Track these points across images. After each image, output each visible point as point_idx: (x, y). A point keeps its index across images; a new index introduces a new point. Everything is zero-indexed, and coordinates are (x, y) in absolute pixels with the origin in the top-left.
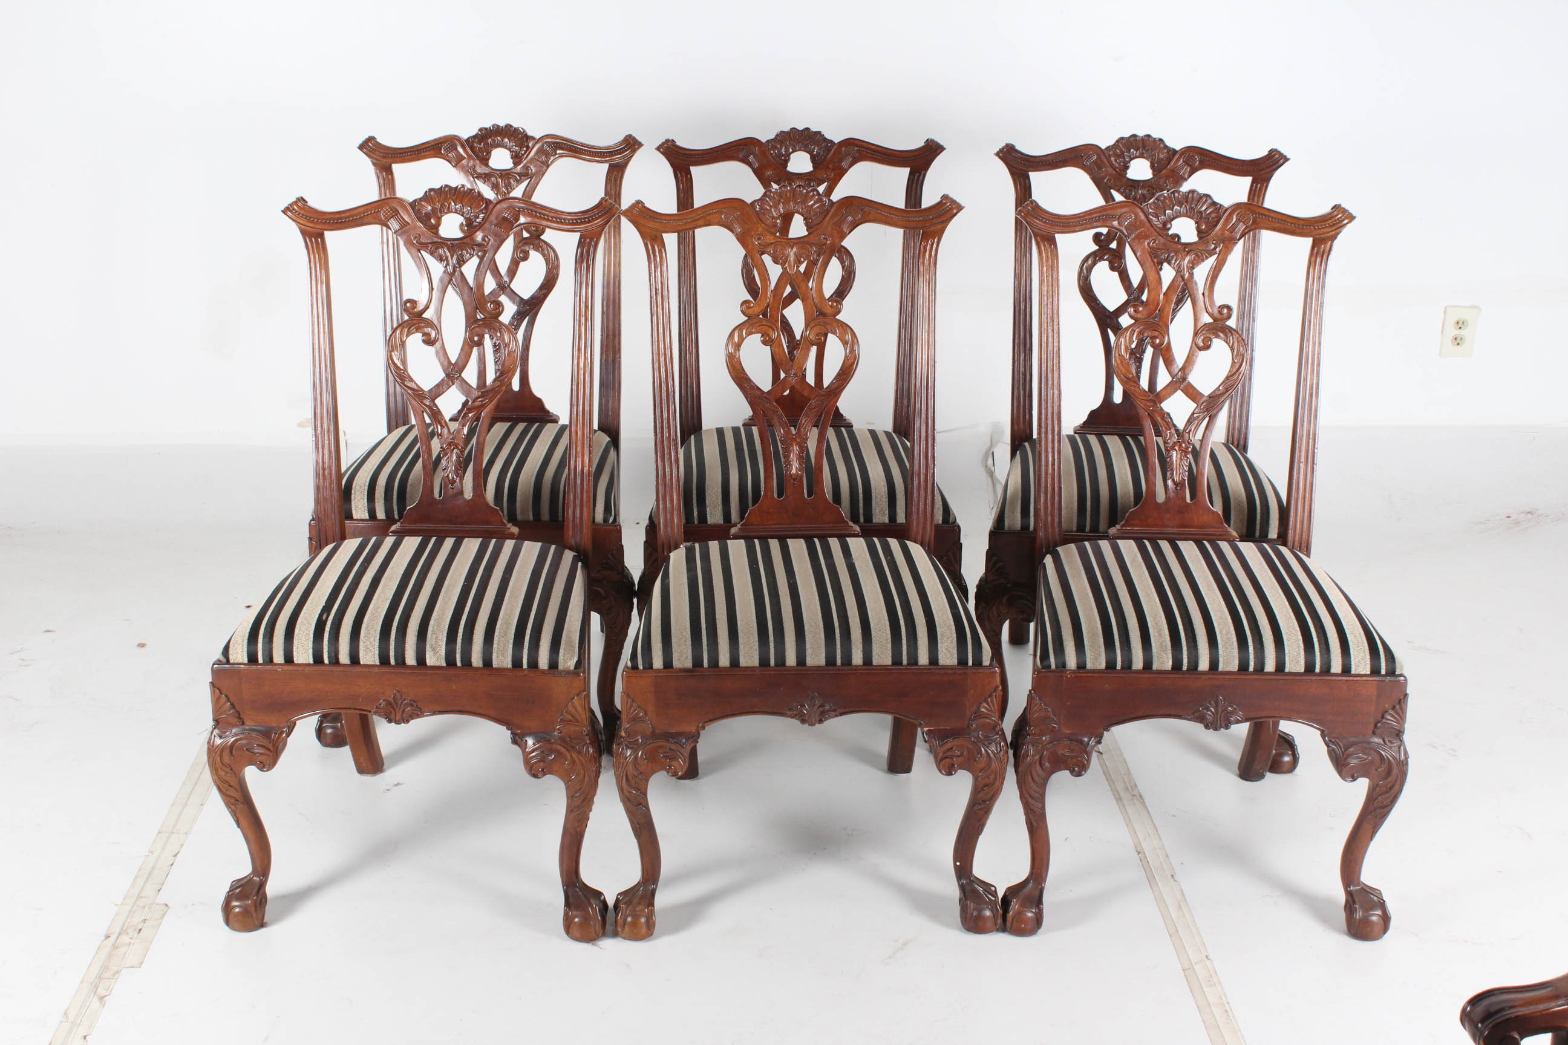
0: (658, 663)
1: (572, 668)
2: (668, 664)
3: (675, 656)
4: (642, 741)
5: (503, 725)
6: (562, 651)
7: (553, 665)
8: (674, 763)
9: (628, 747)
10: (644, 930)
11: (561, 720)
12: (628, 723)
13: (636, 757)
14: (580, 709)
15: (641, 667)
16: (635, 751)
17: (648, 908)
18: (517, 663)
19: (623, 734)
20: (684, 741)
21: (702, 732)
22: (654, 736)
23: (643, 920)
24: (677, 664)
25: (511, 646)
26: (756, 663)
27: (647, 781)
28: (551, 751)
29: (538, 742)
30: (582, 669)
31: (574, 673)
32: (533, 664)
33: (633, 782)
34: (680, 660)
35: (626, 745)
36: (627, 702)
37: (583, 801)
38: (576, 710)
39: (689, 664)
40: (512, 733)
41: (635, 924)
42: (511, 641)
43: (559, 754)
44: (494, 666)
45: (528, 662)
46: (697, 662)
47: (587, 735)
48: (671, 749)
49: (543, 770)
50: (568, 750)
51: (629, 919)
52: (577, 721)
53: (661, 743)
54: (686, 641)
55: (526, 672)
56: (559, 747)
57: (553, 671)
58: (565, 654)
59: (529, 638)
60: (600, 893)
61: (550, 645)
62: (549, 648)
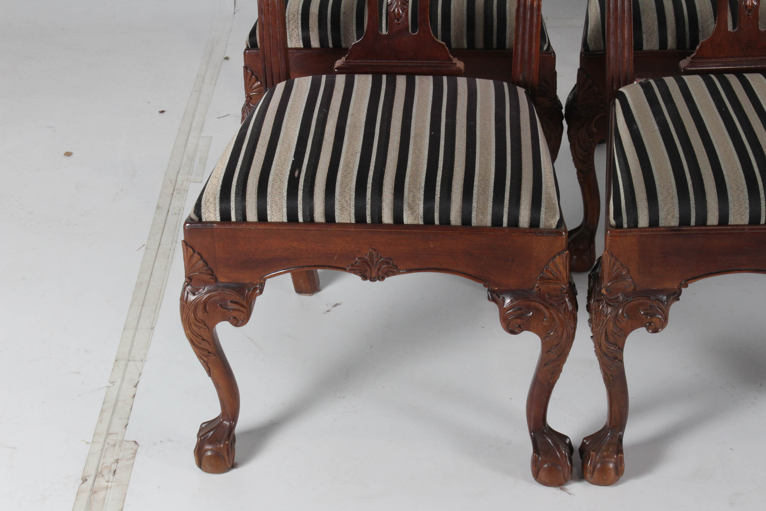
0: (643, 221)
1: (554, 226)
2: (654, 221)
3: (662, 214)
4: (623, 299)
5: (481, 283)
6: (543, 209)
7: (535, 222)
8: (654, 320)
9: (608, 305)
10: (613, 473)
11: (540, 278)
12: (610, 281)
13: (617, 315)
14: (561, 268)
15: (625, 226)
16: (616, 309)
17: (617, 455)
18: (497, 221)
19: (604, 291)
20: (665, 298)
21: (684, 290)
22: (636, 293)
23: (611, 465)
24: (662, 223)
25: (490, 204)
26: (746, 221)
27: (626, 336)
28: (529, 309)
29: (516, 300)
30: (563, 228)
31: (556, 233)
32: (514, 222)
33: (611, 339)
34: (666, 218)
35: (606, 303)
36: (610, 261)
37: (558, 356)
38: (557, 269)
39: (675, 222)
40: (489, 290)
41: (604, 470)
42: (491, 199)
43: (537, 311)
44: (473, 225)
45: (509, 221)
46: (684, 220)
47: (566, 293)
48: (651, 306)
49: (519, 326)
50: (547, 308)
51: (599, 466)
52: (557, 279)
53: (641, 301)
54: (672, 198)
55: (507, 231)
56: (537, 304)
57: (534, 230)
58: (546, 213)
59: (508, 196)
60: (566, 437)
61: (531, 203)
62: (530, 206)
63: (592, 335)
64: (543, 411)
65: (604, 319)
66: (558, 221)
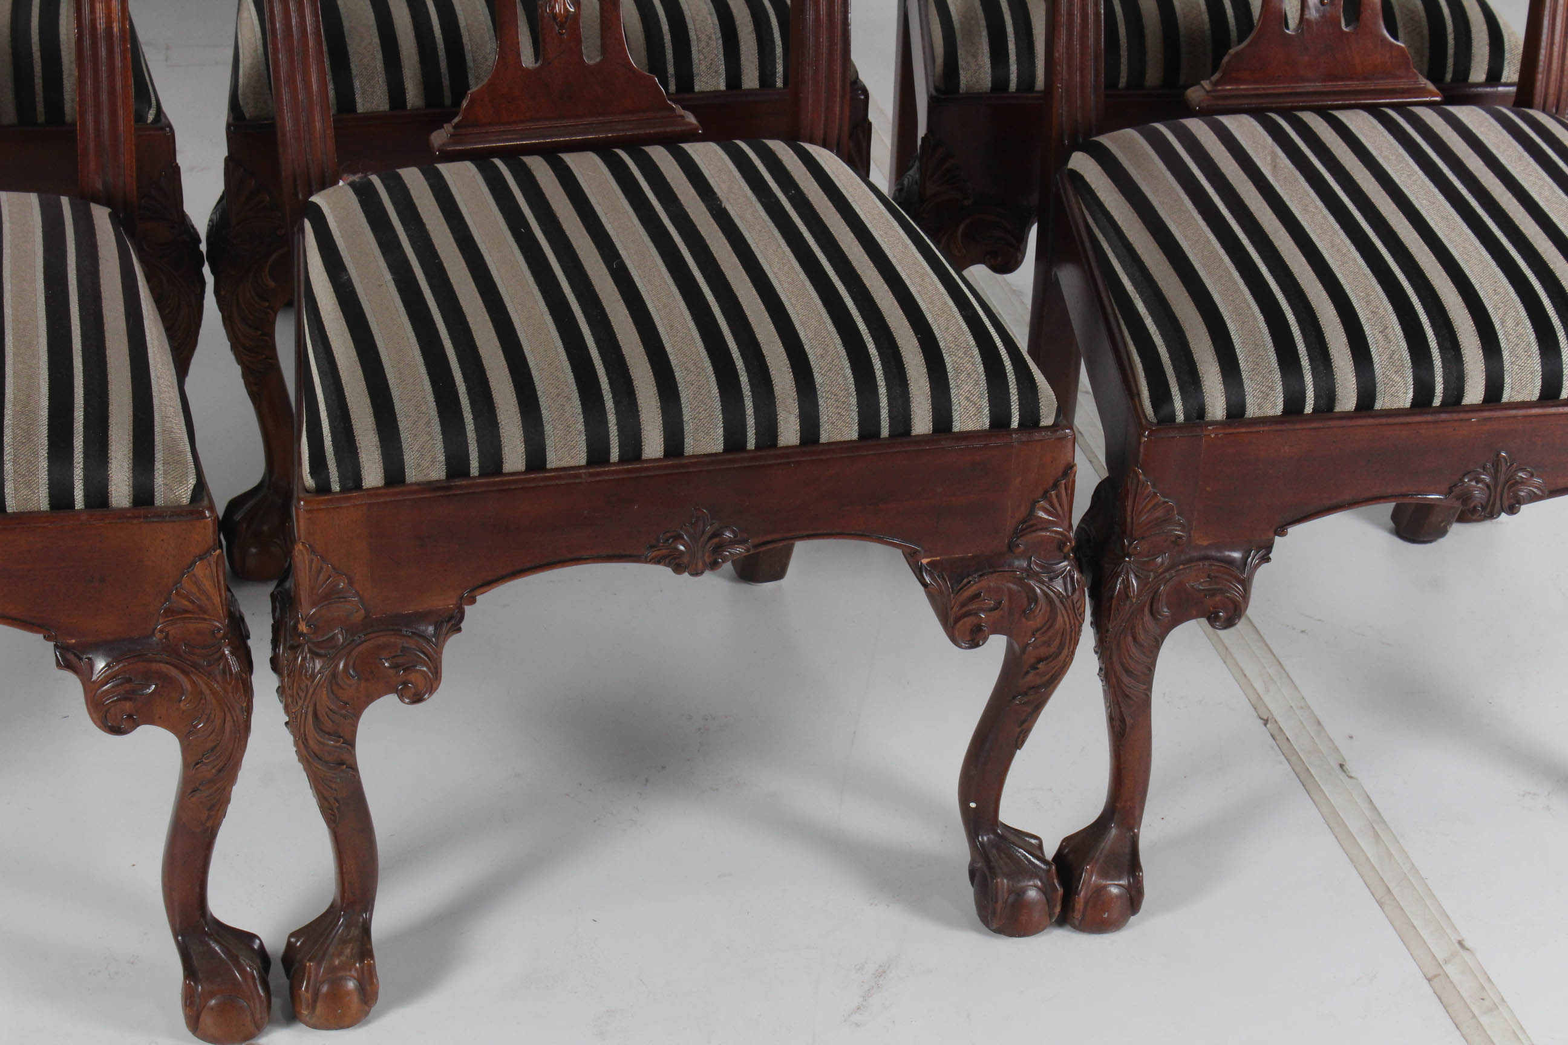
0: (372, 475)
1: (185, 500)
2: (394, 473)
3: (410, 458)
4: (345, 640)
5: (37, 632)
6: (159, 466)
7: (143, 495)
8: (413, 676)
9: (315, 655)
10: (355, 1000)
11: (167, 611)
12: (314, 605)
13: (334, 675)
14: (208, 585)
15: (336, 487)
16: (332, 660)
17: (362, 961)
18: (60, 498)
19: (303, 627)
20: (431, 629)
21: (468, 609)
22: (370, 625)
23: (351, 985)
24: (412, 475)
25: (44, 464)
26: (581, 459)
27: (357, 716)
28: (148, 678)
29: (118, 662)
30: (206, 502)
31: (191, 513)
32: (98, 496)
33: (328, 724)
34: (419, 465)
35: (311, 651)
36: (311, 562)
37: (219, 771)
38: (199, 589)
39: (437, 472)
40: (56, 646)
41: (336, 996)
42: (44, 453)
43: (165, 680)
44: (9, 510)
45: (86, 496)
46: (456, 465)
47: (224, 637)
48: (404, 649)
49: (130, 716)
50: (186, 673)
51: (325, 989)
52: (202, 610)
53: (383, 640)
54: (428, 424)
55: (84, 517)
56: (164, 668)
57: (142, 510)
58: (166, 473)
59: (82, 443)
60: (252, 937)
61: (131, 454)
62: (131, 461)
63: (287, 719)
64: (198, 889)
65: (309, 684)
66: (192, 488)
